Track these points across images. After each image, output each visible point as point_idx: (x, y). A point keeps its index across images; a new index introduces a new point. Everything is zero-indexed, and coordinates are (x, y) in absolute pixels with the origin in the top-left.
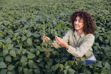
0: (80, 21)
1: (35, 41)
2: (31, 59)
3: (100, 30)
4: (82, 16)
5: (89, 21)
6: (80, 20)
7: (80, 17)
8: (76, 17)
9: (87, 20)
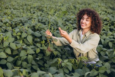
0: (88, 20)
1: (35, 40)
2: (30, 54)
3: (111, 35)
4: (90, 15)
5: (98, 20)
6: (88, 18)
7: (88, 15)
8: (84, 14)
9: (95, 19)
